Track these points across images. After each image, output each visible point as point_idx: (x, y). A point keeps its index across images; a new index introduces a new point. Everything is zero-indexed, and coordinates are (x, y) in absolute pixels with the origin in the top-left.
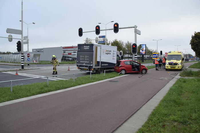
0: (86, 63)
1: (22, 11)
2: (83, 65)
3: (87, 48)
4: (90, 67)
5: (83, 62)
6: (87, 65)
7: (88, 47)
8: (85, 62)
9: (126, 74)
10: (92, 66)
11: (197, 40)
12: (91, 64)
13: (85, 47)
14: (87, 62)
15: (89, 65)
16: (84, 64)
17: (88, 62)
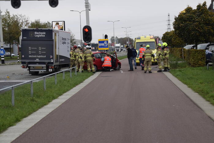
0: (40, 59)
2: (35, 61)
3: (40, 36)
4: (49, 63)
5: (36, 56)
6: (43, 61)
7: (42, 33)
8: (39, 57)
10: (52, 61)
11: (182, 23)
12: (50, 59)
13: (37, 33)
14: (42, 56)
15: (47, 61)
16: (38, 59)
17: (45, 56)
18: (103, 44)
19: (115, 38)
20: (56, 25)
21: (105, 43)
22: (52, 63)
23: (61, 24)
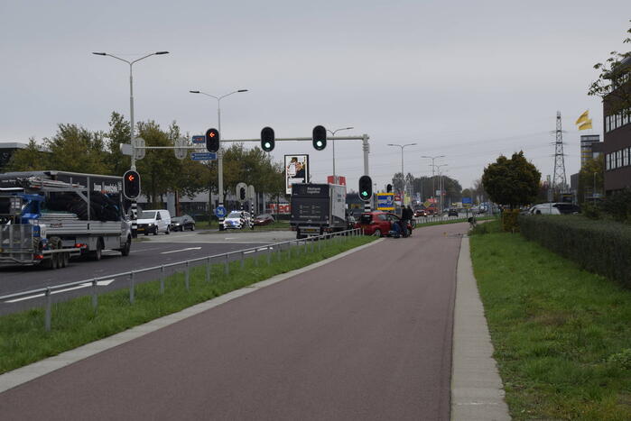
1: (132, 99)
2: (307, 222)
3: (314, 192)
4: (324, 225)
5: (308, 217)
6: (317, 222)
7: (316, 189)
8: (312, 217)
9: (381, 237)
10: (328, 223)
12: (326, 220)
13: (311, 189)
14: (315, 217)
15: (321, 223)
16: (311, 220)
17: (319, 217)
18: (385, 202)
19: (405, 178)
20: (292, 162)
21: (389, 199)
22: (328, 225)
23: (301, 159)
